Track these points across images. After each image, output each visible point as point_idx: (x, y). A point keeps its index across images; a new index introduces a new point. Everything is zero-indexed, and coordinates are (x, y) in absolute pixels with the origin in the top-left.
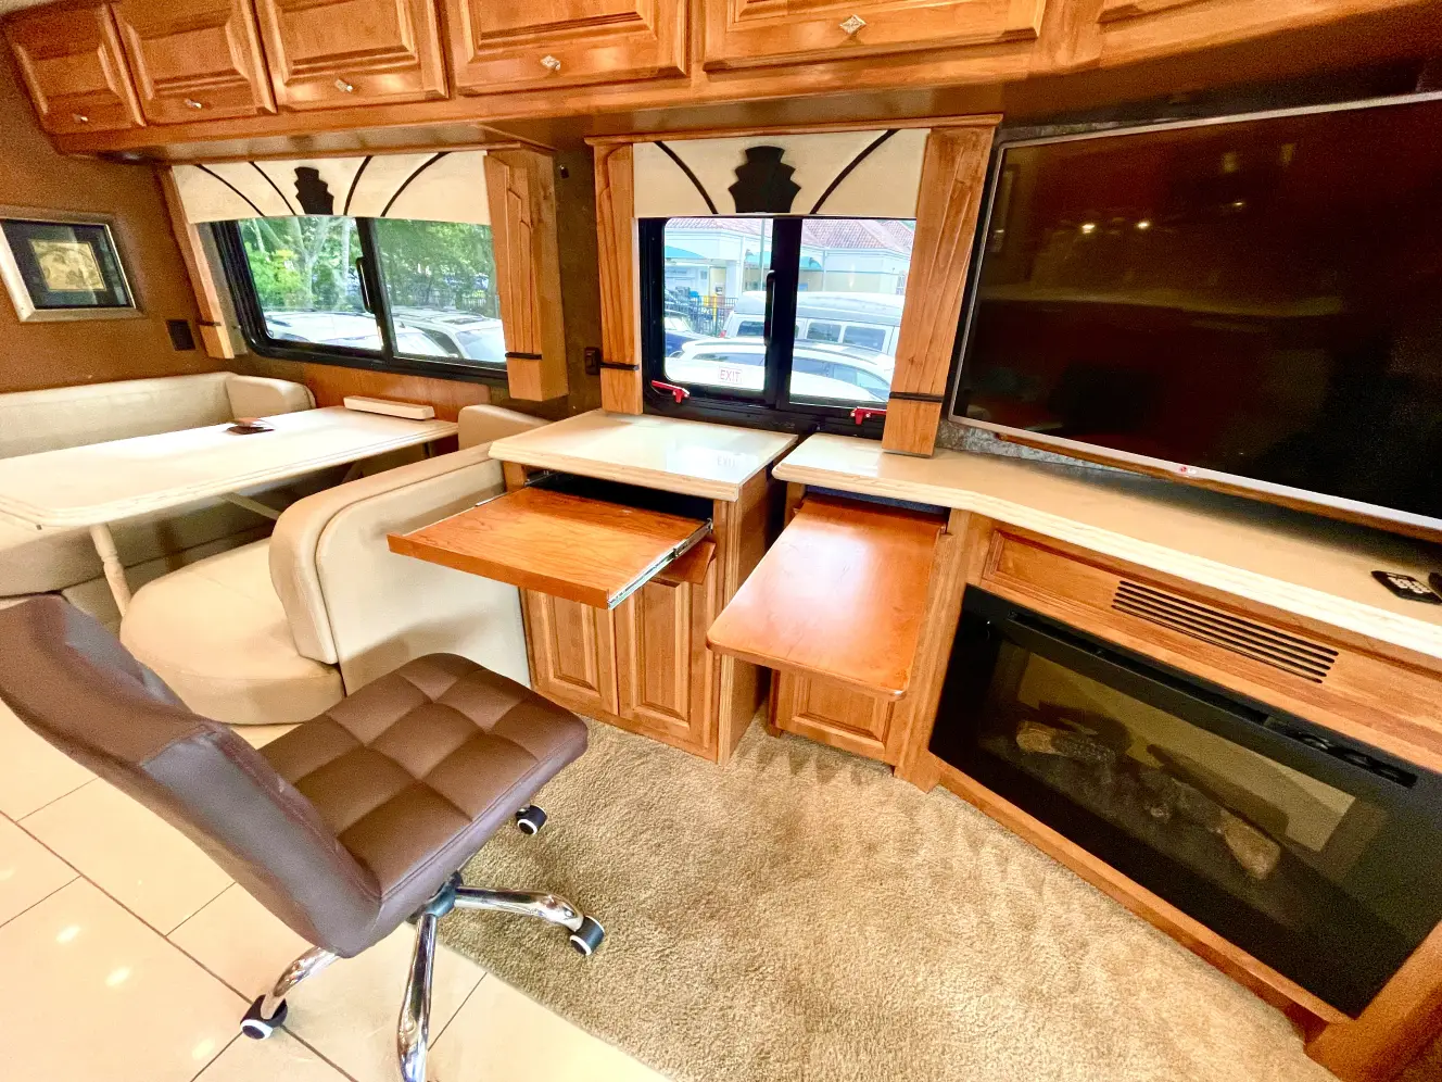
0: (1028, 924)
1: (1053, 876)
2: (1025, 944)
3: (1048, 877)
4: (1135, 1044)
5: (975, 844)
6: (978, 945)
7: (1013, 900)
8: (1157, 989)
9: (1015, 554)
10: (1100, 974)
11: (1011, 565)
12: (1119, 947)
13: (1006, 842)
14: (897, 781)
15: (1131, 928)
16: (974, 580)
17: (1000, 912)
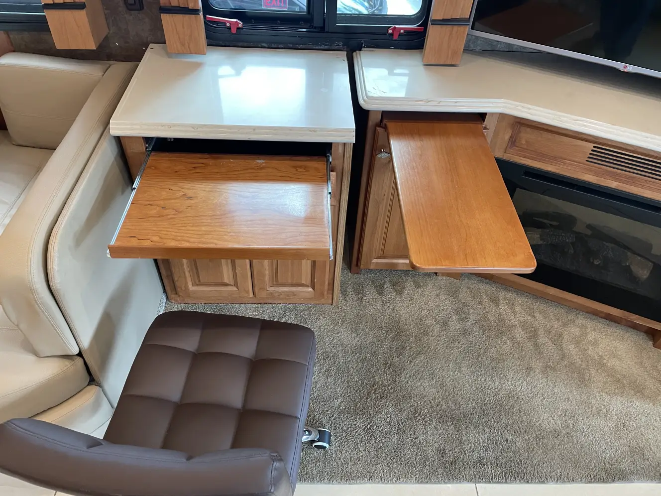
3: (535, 306)
9: (526, 136)
11: (524, 142)
12: (575, 330)
14: (440, 277)
15: (578, 318)
16: (500, 154)
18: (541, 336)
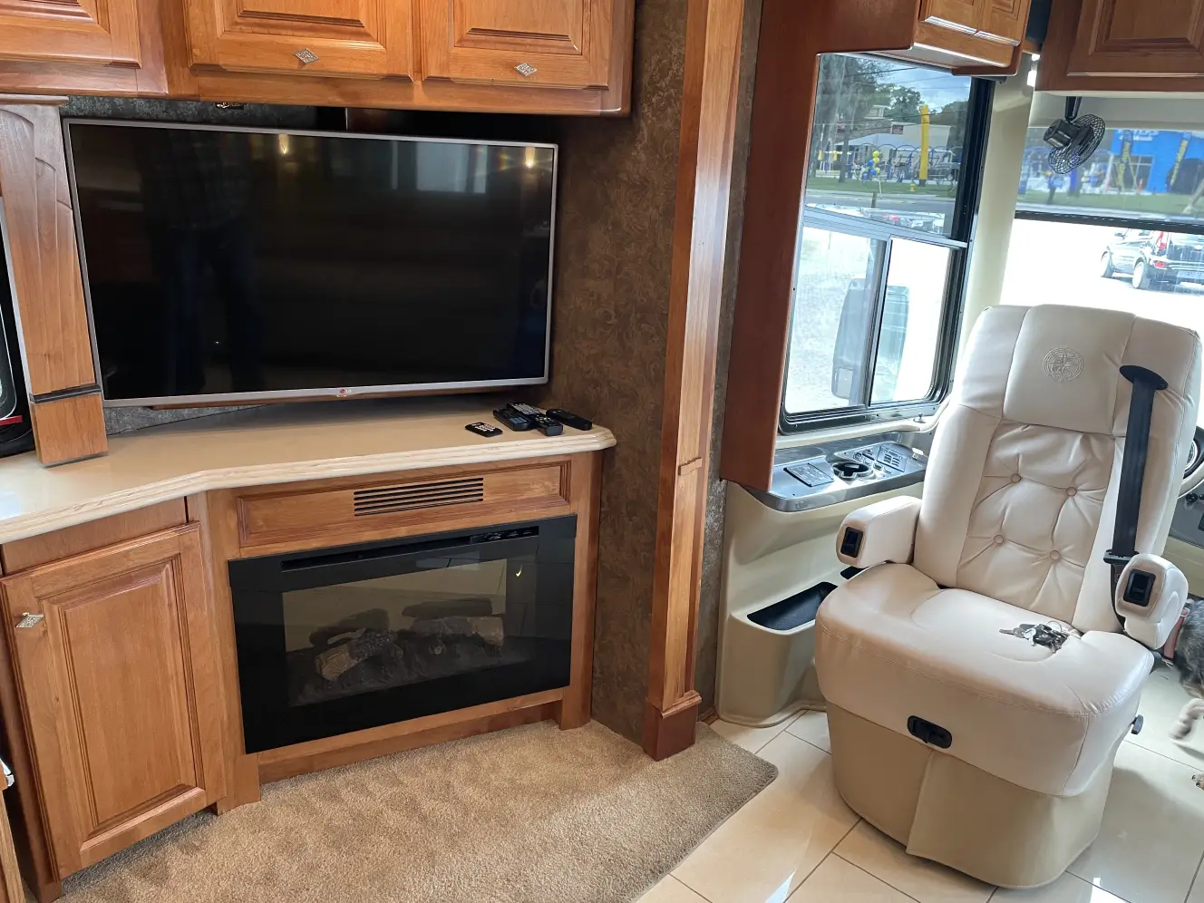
0: (413, 807)
1: (396, 767)
2: (424, 818)
3: (395, 769)
4: (511, 803)
5: (334, 796)
6: (403, 850)
7: (392, 804)
8: (495, 768)
9: (261, 512)
10: (469, 791)
11: (261, 523)
12: (462, 768)
13: (350, 776)
14: (226, 815)
15: (458, 751)
16: (233, 553)
17: (393, 819)
18: (423, 803)
